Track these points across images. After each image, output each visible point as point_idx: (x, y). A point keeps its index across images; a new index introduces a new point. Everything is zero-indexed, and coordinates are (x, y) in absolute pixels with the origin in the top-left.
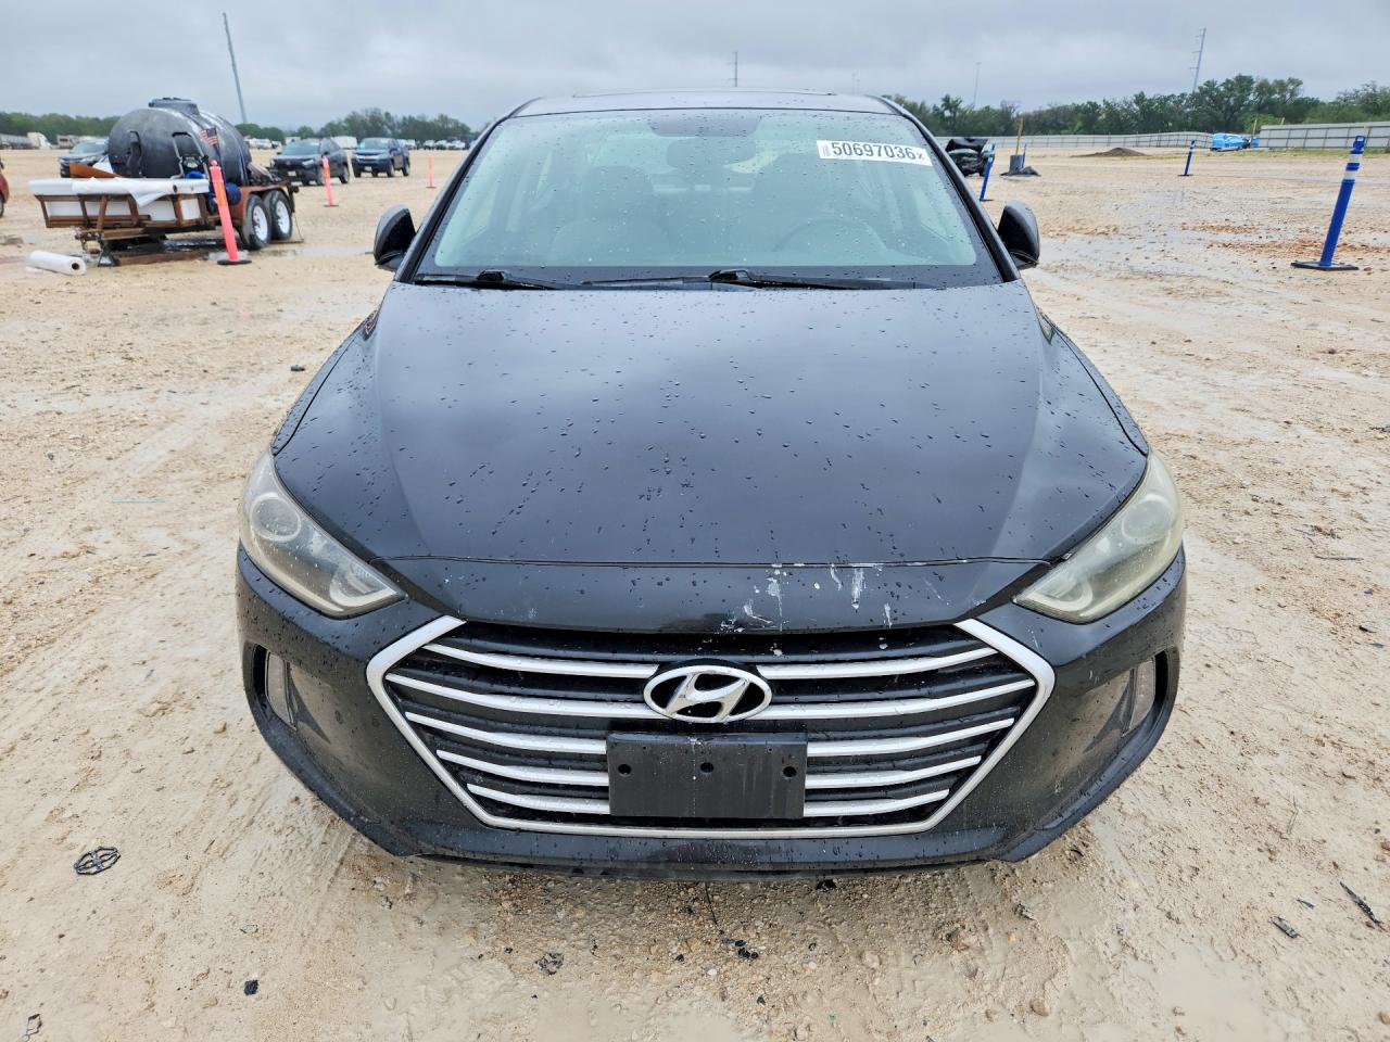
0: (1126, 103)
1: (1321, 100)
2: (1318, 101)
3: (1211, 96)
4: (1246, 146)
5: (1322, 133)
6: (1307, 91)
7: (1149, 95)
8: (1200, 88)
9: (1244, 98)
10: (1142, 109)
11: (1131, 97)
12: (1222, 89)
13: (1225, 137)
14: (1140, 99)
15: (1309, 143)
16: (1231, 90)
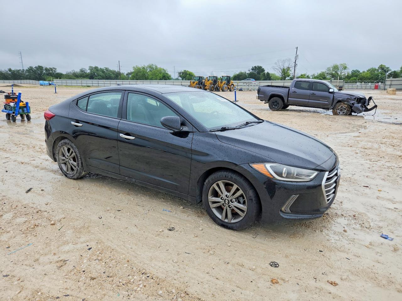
0: (6, 71)
1: (63, 73)
2: (62, 74)
3: (32, 71)
4: (50, 84)
5: (70, 82)
6: (58, 71)
7: (13, 69)
8: (28, 68)
9: (42, 72)
10: (12, 73)
11: (7, 69)
12: (35, 69)
13: (43, 82)
14: (10, 70)
15: (68, 84)
16: (38, 69)
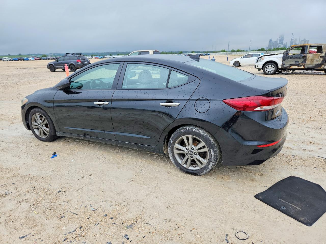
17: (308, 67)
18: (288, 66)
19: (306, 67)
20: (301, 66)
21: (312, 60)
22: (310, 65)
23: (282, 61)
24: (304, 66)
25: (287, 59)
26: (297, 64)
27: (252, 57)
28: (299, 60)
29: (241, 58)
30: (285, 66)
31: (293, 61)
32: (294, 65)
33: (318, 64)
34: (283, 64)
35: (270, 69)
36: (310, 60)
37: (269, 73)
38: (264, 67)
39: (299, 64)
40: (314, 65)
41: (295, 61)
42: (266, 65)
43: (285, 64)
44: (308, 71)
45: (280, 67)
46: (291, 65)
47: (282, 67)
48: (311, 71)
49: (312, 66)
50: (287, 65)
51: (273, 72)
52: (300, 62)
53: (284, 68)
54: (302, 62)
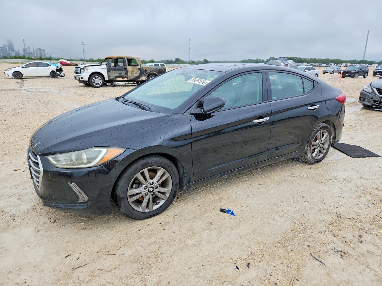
17: (130, 79)
18: (114, 78)
19: (129, 79)
20: (125, 78)
21: (132, 72)
22: (132, 77)
23: (107, 72)
24: (127, 78)
25: (111, 71)
26: (121, 76)
27: (37, 67)
28: (122, 72)
29: (23, 67)
30: (111, 78)
31: (117, 73)
32: (118, 77)
33: (137, 76)
34: (109, 76)
35: (97, 81)
36: (131, 72)
37: (98, 85)
38: (91, 79)
39: (123, 76)
40: (135, 77)
41: (119, 73)
42: (92, 77)
43: (110, 75)
44: (130, 83)
45: (106, 79)
46: (117, 77)
47: (108, 79)
48: (132, 83)
49: (133, 78)
50: (112, 77)
51: (100, 84)
52: (123, 74)
53: (110, 80)
54: (125, 74)
